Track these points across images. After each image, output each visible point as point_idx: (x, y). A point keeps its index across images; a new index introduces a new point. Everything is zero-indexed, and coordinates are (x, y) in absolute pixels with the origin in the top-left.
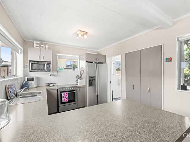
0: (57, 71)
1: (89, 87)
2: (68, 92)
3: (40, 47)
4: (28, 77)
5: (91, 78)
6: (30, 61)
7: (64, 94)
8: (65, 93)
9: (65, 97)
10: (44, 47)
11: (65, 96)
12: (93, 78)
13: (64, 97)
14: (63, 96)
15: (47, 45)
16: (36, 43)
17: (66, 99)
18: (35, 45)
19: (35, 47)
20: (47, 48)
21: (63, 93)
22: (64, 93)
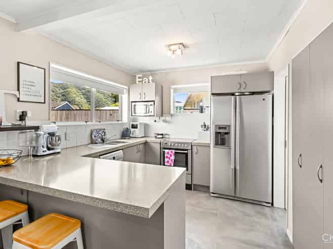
0: (172, 115)
1: (214, 147)
2: (174, 151)
3: (142, 81)
4: (133, 123)
5: (220, 128)
6: (132, 102)
7: (168, 153)
8: (170, 151)
9: (169, 159)
10: (147, 81)
11: (169, 156)
12: (225, 128)
13: (167, 157)
14: (166, 155)
15: (150, 77)
16: (139, 78)
17: (170, 160)
18: (138, 80)
19: (137, 82)
20: (150, 81)
21: (166, 151)
22: (168, 150)
